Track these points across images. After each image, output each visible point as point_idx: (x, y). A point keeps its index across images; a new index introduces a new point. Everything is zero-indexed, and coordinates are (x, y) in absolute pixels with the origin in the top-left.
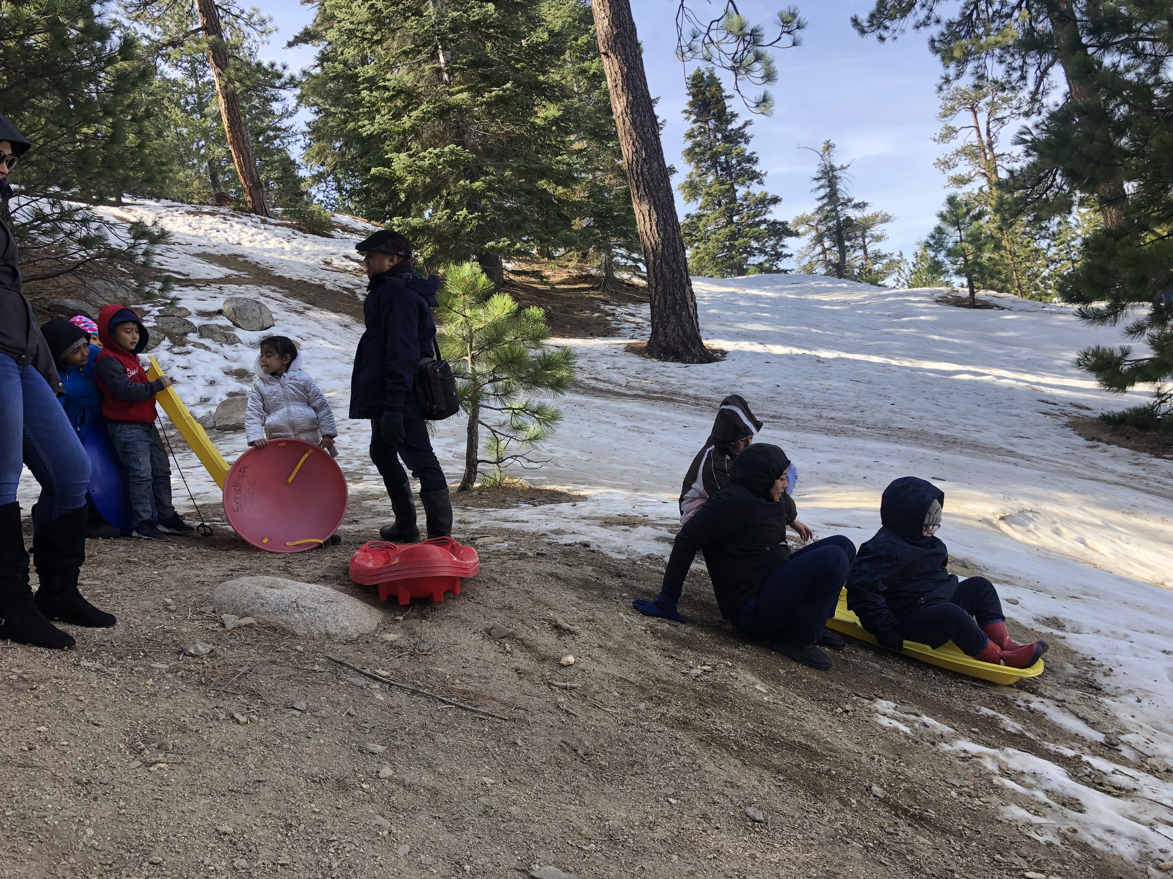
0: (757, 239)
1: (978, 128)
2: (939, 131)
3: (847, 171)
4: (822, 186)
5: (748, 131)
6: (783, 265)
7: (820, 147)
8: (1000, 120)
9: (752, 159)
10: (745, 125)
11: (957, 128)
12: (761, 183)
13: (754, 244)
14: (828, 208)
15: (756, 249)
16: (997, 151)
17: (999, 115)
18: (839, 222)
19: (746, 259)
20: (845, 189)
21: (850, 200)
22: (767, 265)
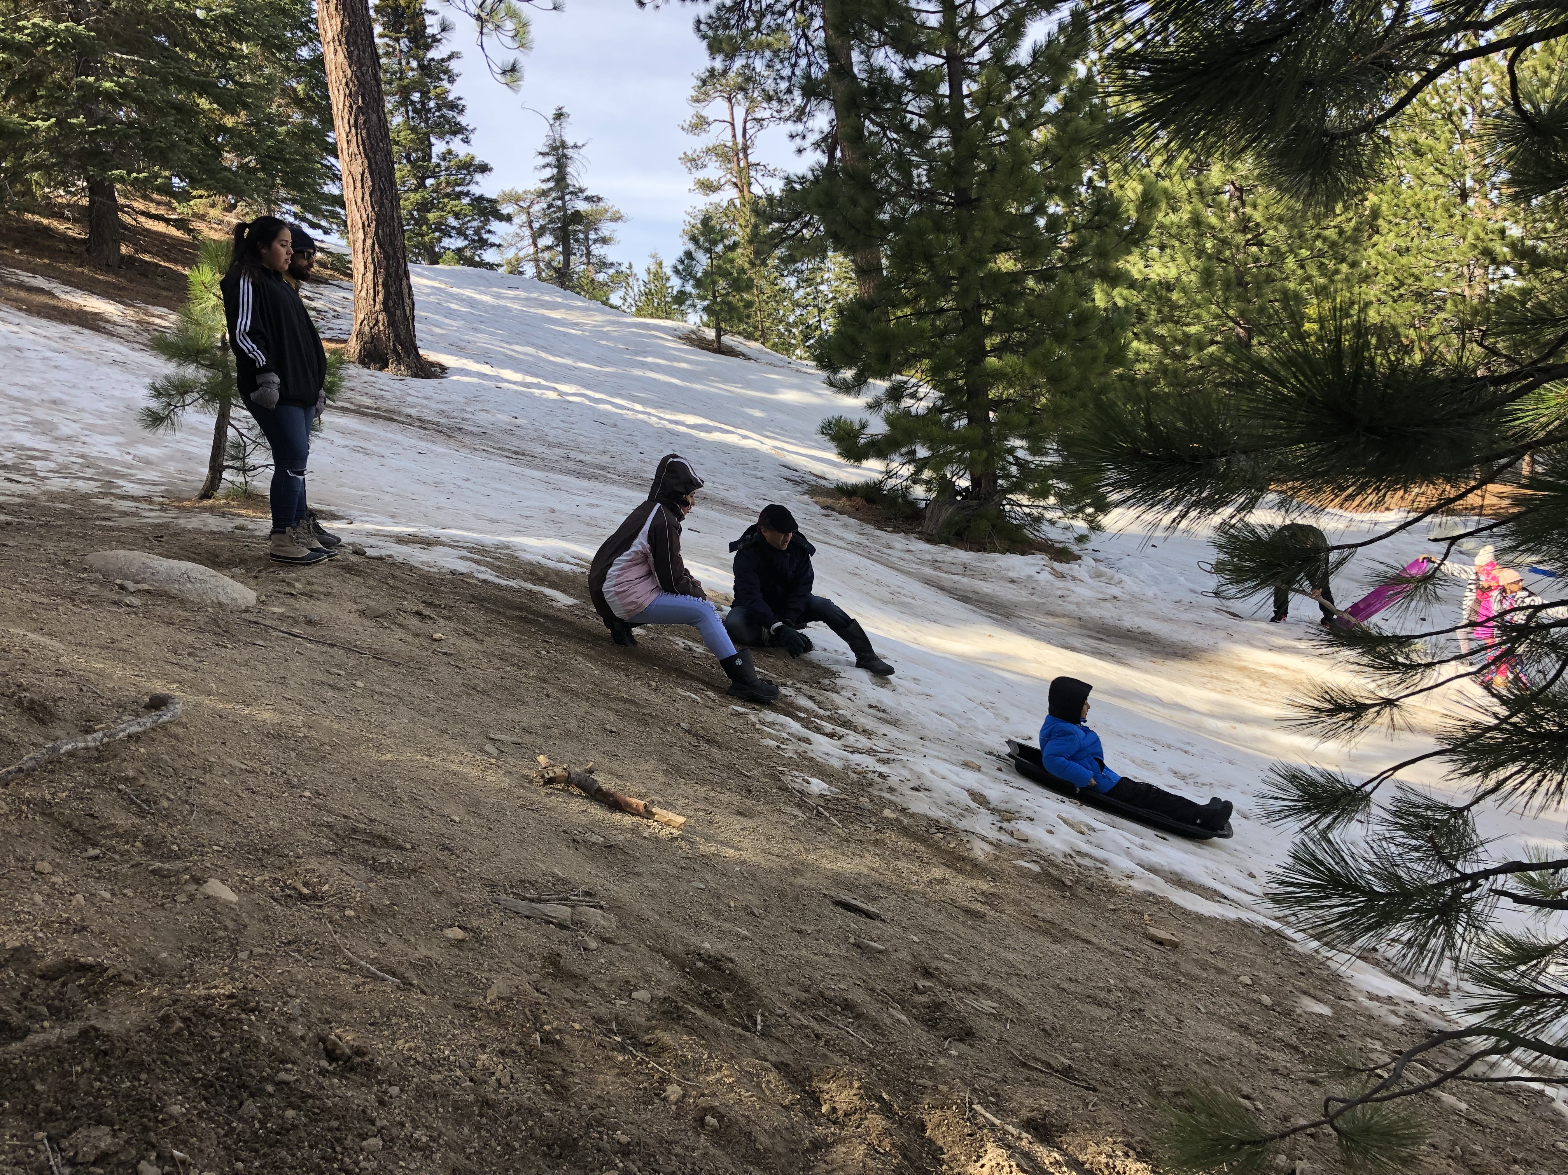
0: (457, 216)
1: (733, 125)
2: (689, 119)
3: (582, 151)
4: (548, 165)
5: (453, 65)
6: (489, 256)
7: (551, 113)
8: (759, 121)
9: (456, 106)
10: (450, 57)
11: (711, 119)
12: (466, 141)
13: (452, 221)
14: (554, 195)
15: (454, 228)
16: (752, 159)
17: (758, 116)
18: (565, 215)
19: (439, 240)
20: (577, 175)
21: (581, 190)
22: (468, 253)
